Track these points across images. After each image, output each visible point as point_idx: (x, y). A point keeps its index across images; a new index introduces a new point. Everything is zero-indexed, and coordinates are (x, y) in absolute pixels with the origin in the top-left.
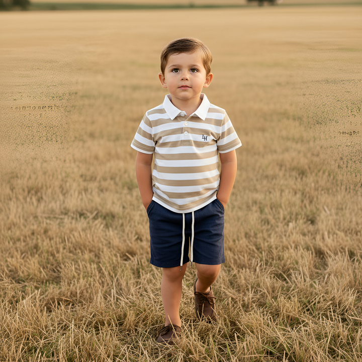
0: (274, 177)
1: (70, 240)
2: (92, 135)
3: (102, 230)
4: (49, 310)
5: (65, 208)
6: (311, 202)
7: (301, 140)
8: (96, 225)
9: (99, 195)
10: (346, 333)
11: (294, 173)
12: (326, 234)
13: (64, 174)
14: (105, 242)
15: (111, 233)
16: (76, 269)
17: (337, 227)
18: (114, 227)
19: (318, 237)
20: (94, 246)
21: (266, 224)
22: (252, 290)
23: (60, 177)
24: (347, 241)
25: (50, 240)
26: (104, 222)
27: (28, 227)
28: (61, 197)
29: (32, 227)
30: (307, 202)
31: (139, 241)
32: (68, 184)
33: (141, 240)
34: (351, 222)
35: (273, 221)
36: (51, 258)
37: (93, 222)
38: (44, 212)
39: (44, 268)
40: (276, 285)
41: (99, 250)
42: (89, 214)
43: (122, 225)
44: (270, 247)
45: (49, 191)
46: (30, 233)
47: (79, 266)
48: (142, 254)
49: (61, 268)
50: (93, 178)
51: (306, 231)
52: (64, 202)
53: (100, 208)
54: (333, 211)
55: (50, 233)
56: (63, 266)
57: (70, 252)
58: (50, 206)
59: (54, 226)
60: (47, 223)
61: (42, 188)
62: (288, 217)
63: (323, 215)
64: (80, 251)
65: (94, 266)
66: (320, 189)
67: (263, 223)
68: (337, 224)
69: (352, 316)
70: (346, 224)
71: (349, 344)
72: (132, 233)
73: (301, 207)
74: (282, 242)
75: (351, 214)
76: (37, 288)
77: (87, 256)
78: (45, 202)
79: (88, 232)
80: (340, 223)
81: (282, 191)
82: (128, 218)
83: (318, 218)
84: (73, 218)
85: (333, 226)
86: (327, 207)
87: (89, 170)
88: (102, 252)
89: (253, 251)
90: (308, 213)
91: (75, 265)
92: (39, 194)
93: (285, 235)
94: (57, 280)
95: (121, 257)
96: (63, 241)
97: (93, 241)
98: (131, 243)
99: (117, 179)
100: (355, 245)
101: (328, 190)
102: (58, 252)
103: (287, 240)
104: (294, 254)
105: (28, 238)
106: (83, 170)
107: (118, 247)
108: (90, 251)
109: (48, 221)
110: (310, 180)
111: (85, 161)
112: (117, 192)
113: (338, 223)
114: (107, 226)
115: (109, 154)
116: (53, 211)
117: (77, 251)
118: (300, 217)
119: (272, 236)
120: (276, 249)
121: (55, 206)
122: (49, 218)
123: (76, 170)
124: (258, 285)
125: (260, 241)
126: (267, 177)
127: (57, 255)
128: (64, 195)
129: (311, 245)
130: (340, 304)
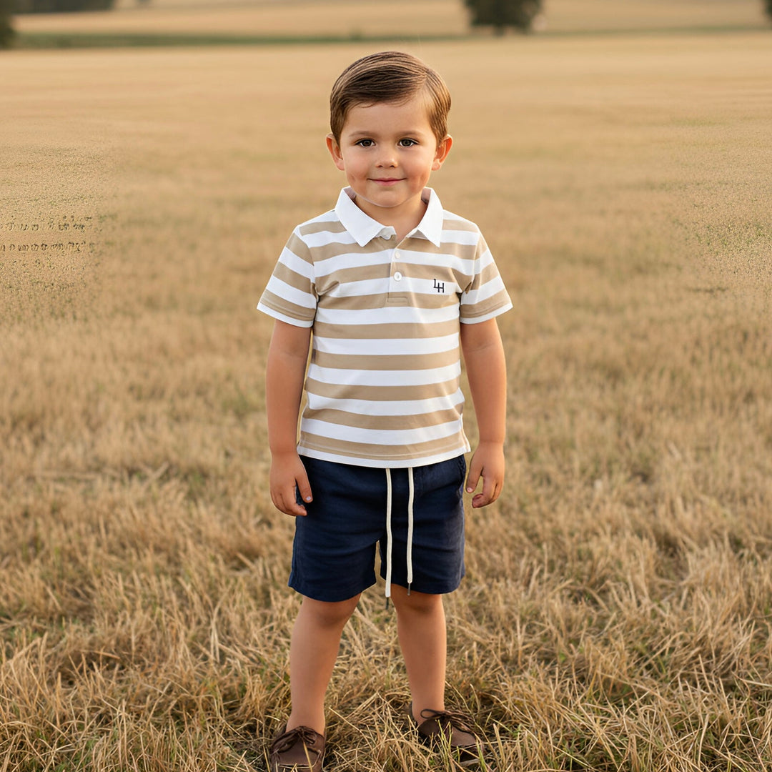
0: (554, 384)
1: (111, 527)
2: (152, 304)
3: (182, 504)
4: (69, 681)
5: (96, 459)
6: (639, 435)
7: (605, 307)
8: (167, 493)
9: (171, 428)
10: (740, 715)
11: (598, 376)
12: (679, 502)
13: (91, 387)
14: (189, 531)
15: (203, 510)
16: (126, 588)
17: (701, 487)
18: (207, 497)
19: (662, 509)
20: (163, 540)
21: (545, 482)
22: (521, 627)
23: (83, 392)
24: (725, 516)
25: (66, 527)
26: (186, 487)
27: (14, 499)
28: (87, 434)
29: (23, 501)
30: (629, 436)
31: (265, 527)
32: (101, 408)
33: (270, 525)
34: (730, 475)
35: (558, 478)
36: (70, 566)
37: (160, 486)
38: (48, 468)
39: (54, 588)
40: (574, 614)
41: (177, 546)
42: (149, 472)
43: (225, 493)
44: (557, 533)
45: (60, 422)
46: (19, 511)
47: (132, 581)
48: (272, 555)
49: (92, 587)
50: (157, 393)
51: (632, 495)
52: (93, 445)
53: (174, 457)
54: (690, 455)
55: (64, 512)
56: (96, 583)
57: (111, 552)
58: (63, 455)
59: (74, 498)
60: (56, 492)
61: (43, 415)
62: (591, 469)
63: (667, 463)
64: (133, 551)
65: (166, 582)
66: (656, 408)
67: (537, 482)
68: (700, 480)
69: (748, 678)
70: (719, 481)
71: (747, 740)
72: (247, 508)
73: (618, 447)
74: (582, 521)
75: (729, 459)
76: (40, 632)
77: (150, 559)
78: (51, 445)
79: (151, 507)
80: (706, 478)
81: (573, 413)
82: (238, 478)
83: (657, 470)
84: (114, 479)
85: (693, 486)
86: (676, 444)
87: (146, 375)
88: (185, 550)
89: (521, 542)
90: (635, 459)
91: (124, 580)
92: (37, 430)
93: (588, 507)
94: (85, 614)
95: (225, 562)
96: (96, 529)
97: (162, 527)
98: (248, 531)
99: (211, 394)
100: (743, 526)
101: (674, 409)
102: (85, 553)
103: (593, 516)
104: (612, 547)
105: (15, 525)
106: (134, 376)
107: (217, 540)
108: (158, 550)
109: (60, 487)
110: (633, 388)
111: (137, 358)
112: (211, 422)
113: (701, 478)
114: (192, 496)
115: (192, 341)
116: (68, 465)
117: (127, 552)
118: (615, 467)
119: (559, 508)
120: (572, 535)
121: (74, 453)
122: (60, 480)
123: (118, 375)
124: (536, 615)
125: (534, 519)
126: (536, 385)
127: (82, 559)
128: (93, 430)
129: (648, 527)
130: (718, 653)
